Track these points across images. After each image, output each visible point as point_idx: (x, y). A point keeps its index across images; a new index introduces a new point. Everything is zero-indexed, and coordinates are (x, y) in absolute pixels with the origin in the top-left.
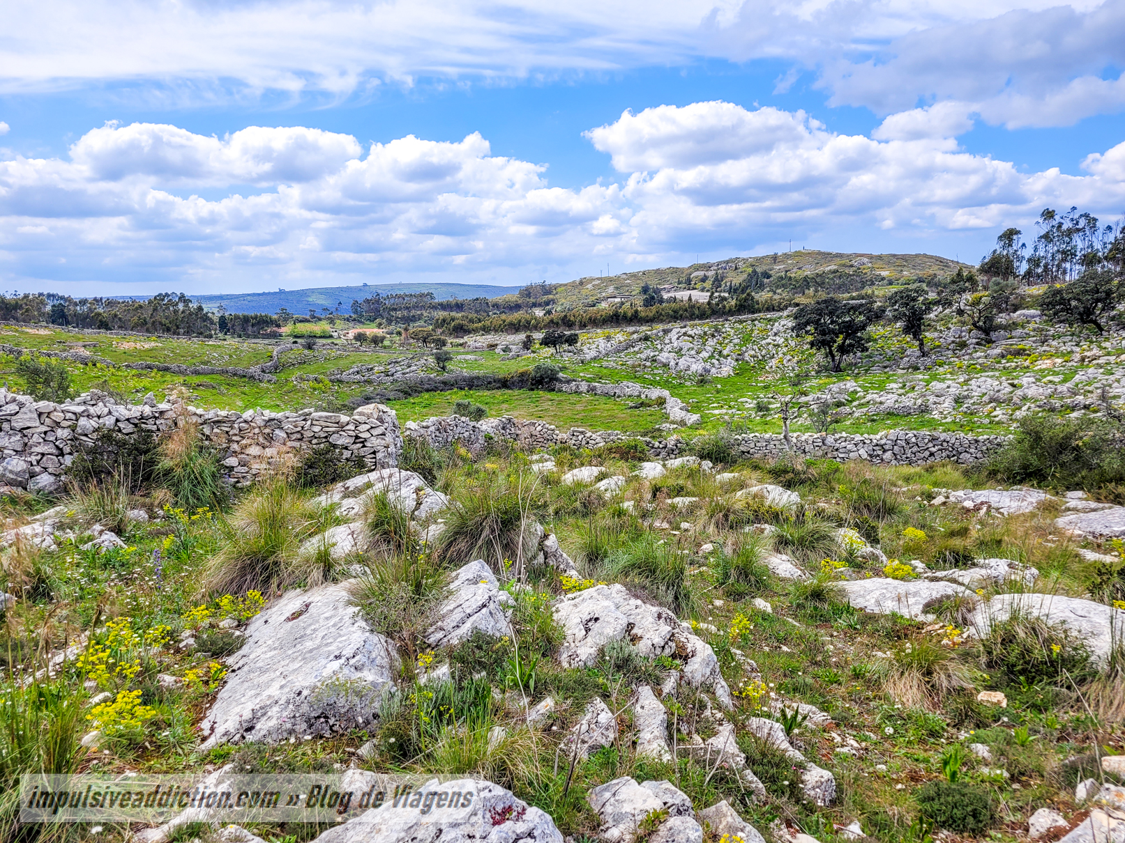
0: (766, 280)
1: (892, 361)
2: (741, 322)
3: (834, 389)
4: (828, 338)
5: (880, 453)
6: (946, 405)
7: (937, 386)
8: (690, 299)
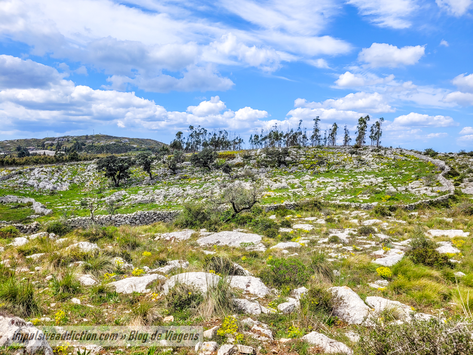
0: (83, 147)
1: (139, 182)
2: (71, 165)
3: (116, 194)
4: (112, 172)
5: (134, 221)
6: (161, 199)
7: (157, 191)
8: (44, 154)
